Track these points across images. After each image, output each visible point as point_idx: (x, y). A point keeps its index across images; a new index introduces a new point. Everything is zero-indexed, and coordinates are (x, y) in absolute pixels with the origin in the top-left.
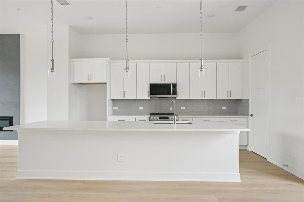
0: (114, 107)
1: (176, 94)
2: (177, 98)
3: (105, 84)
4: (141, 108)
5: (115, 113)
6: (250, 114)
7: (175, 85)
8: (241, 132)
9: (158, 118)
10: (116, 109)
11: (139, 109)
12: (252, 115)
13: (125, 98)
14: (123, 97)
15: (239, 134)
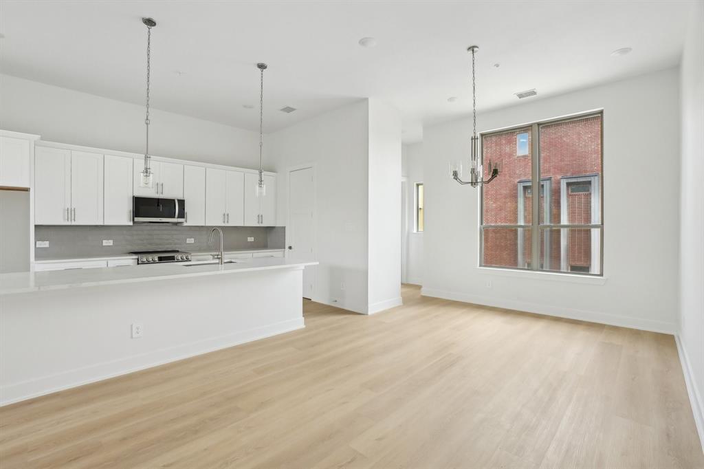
0: (37, 242)
1: (183, 217)
2: (185, 224)
3: (27, 190)
4: (107, 243)
5: (41, 255)
6: (287, 247)
7: (182, 202)
8: (305, 267)
9: (157, 259)
10: (45, 246)
11: (104, 244)
12: (290, 248)
13: (74, 223)
14: (69, 220)
15: (304, 270)
